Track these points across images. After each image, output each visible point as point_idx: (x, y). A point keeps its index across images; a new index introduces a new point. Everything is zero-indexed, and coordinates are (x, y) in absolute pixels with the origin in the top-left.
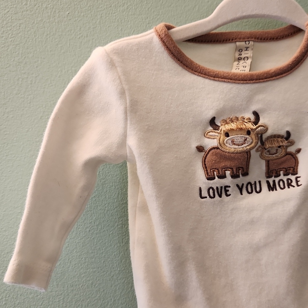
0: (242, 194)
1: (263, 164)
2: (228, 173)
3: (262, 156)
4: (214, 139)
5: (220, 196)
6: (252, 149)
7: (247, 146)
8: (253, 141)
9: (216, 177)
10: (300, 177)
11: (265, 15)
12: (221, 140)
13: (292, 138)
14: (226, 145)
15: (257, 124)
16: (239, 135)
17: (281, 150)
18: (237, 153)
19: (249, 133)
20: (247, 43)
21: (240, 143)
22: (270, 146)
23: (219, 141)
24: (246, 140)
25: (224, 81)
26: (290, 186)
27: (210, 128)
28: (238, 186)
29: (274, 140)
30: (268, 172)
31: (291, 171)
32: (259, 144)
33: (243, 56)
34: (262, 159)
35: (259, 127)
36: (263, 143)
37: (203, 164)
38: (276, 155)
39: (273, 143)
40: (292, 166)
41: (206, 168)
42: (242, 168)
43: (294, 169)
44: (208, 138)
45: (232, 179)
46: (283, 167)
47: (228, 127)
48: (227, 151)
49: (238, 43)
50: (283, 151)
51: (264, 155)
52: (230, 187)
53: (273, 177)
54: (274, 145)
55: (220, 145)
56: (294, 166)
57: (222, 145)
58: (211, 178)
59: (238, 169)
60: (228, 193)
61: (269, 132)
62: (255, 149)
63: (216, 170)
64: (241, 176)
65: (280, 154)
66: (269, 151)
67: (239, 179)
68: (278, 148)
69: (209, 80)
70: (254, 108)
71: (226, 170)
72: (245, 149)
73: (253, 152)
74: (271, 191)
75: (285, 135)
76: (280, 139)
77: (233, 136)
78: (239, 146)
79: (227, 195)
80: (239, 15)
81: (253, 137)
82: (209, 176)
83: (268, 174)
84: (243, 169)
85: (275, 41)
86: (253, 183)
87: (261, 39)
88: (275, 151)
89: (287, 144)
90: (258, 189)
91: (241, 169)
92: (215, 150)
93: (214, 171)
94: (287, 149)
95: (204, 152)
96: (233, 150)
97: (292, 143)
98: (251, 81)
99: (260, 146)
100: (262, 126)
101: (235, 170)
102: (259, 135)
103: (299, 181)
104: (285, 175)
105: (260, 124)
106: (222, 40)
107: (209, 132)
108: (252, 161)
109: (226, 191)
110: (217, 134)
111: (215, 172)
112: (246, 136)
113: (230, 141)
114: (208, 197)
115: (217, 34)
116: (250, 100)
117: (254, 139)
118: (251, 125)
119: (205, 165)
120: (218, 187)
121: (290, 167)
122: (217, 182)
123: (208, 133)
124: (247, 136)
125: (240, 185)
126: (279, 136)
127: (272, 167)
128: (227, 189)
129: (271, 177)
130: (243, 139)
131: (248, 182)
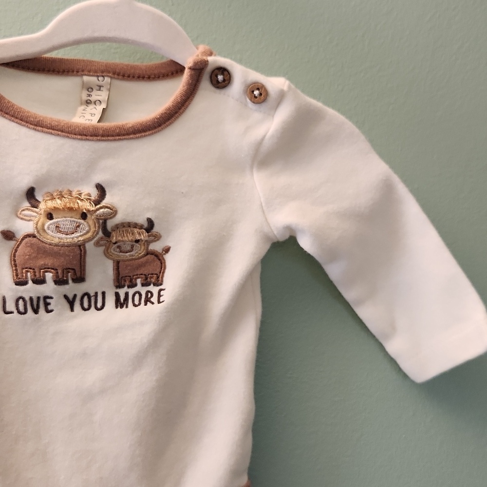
0: (72, 310)
1: (110, 265)
2: (49, 276)
3: (107, 254)
4: (29, 221)
5: (36, 311)
6: (88, 242)
7: (81, 236)
8: (90, 229)
9: (30, 282)
10: (164, 290)
11: (129, 40)
12: (40, 224)
13: (156, 229)
14: (48, 231)
15: (99, 204)
16: (68, 219)
17: (139, 246)
18: (63, 246)
19: (84, 216)
20: (101, 78)
21: (69, 231)
22: (120, 238)
23: (37, 224)
24: (78, 226)
25: (51, 134)
26: (148, 302)
27: (27, 204)
28: (66, 297)
29: (127, 231)
30: (118, 279)
31: (153, 280)
32: (101, 234)
33: (93, 98)
34: (108, 258)
35: (101, 208)
36: (107, 233)
37: (11, 260)
38: (131, 253)
39: (125, 235)
40: (156, 273)
41: (16, 266)
42: (73, 269)
43: (158, 277)
44: (22, 219)
45: (55, 286)
46: (141, 273)
47: (51, 204)
48: (49, 241)
49: (86, 78)
50: (143, 247)
51: (111, 252)
52: (51, 298)
53: (126, 287)
54: (126, 238)
55: (38, 232)
56: (158, 273)
57: (41, 232)
58: (21, 283)
59: (66, 270)
60: (50, 308)
61: (119, 218)
62: (93, 242)
63: (31, 270)
64: (70, 281)
65: (137, 252)
66: (119, 247)
67: (67, 287)
68: (134, 243)
69: (28, 129)
70: (99, 178)
71: (47, 272)
72: (76, 240)
73: (89, 246)
74: (119, 308)
75: (146, 225)
76: (136, 230)
77: (59, 220)
78: (67, 234)
79: (48, 311)
80: (87, 34)
81: (91, 223)
82: (19, 278)
83: (118, 282)
84: (75, 272)
85: (146, 81)
86: (92, 294)
87: (124, 76)
88: (129, 248)
89: (147, 238)
90: (99, 305)
91: (70, 270)
92: (31, 239)
93: (27, 271)
94: (148, 245)
95: (15, 240)
96: (56, 241)
97: (157, 237)
98: (95, 138)
99: (102, 238)
100: (107, 207)
101: (60, 272)
102: (101, 221)
103: (162, 296)
104: (143, 285)
105: (103, 203)
106: (61, 71)
107: (24, 210)
108: (89, 260)
109: (47, 304)
110: (35, 214)
111: (29, 274)
112: (79, 221)
113: (53, 227)
114: (16, 311)
115: (53, 61)
116: (91, 165)
117: (92, 226)
118: (89, 204)
119: (15, 261)
120: (33, 298)
121: (152, 274)
122: (31, 290)
123: (22, 211)
124: (82, 221)
125: (71, 297)
126: (136, 225)
127: (123, 272)
128: (48, 301)
129: (123, 287)
130: (75, 225)
131: (85, 292)
